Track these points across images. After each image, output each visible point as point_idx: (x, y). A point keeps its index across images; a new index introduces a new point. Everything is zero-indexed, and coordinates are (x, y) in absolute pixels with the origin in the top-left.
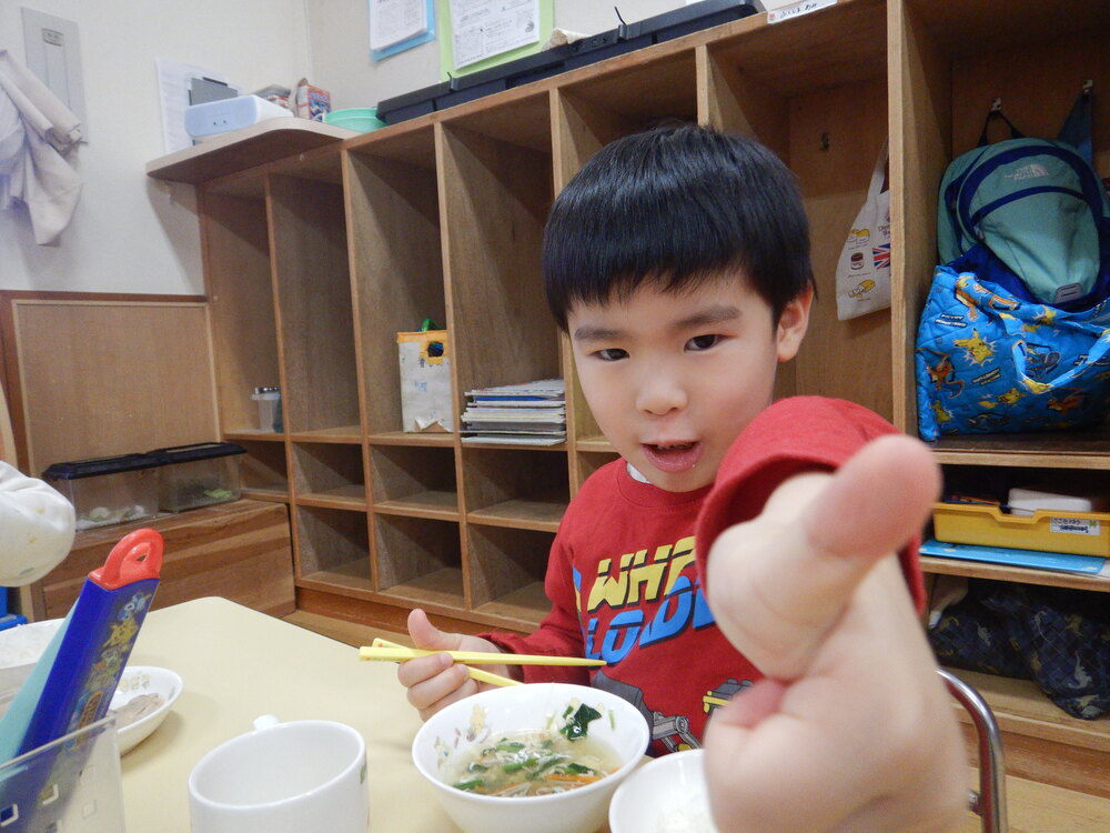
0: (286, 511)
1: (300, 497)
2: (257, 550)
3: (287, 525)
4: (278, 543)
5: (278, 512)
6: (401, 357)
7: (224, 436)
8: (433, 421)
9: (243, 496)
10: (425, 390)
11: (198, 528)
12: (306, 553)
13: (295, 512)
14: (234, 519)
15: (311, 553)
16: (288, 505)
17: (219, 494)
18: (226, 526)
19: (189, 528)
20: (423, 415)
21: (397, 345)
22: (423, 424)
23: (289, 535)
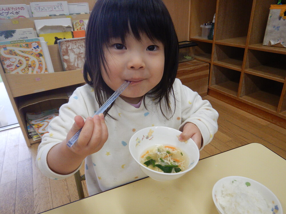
0: (209, 66)
1: (215, 62)
2: (200, 77)
3: (209, 70)
4: (205, 76)
5: (207, 66)
6: (270, 15)
7: (190, 39)
8: (279, 42)
9: (195, 59)
10: (278, 30)
11: (186, 70)
12: (213, 79)
13: (212, 66)
14: (195, 68)
15: (214, 79)
16: (210, 64)
17: (188, 58)
18: (193, 70)
19: (184, 70)
20: (274, 40)
21: (269, 10)
22: (273, 43)
23: (209, 73)
